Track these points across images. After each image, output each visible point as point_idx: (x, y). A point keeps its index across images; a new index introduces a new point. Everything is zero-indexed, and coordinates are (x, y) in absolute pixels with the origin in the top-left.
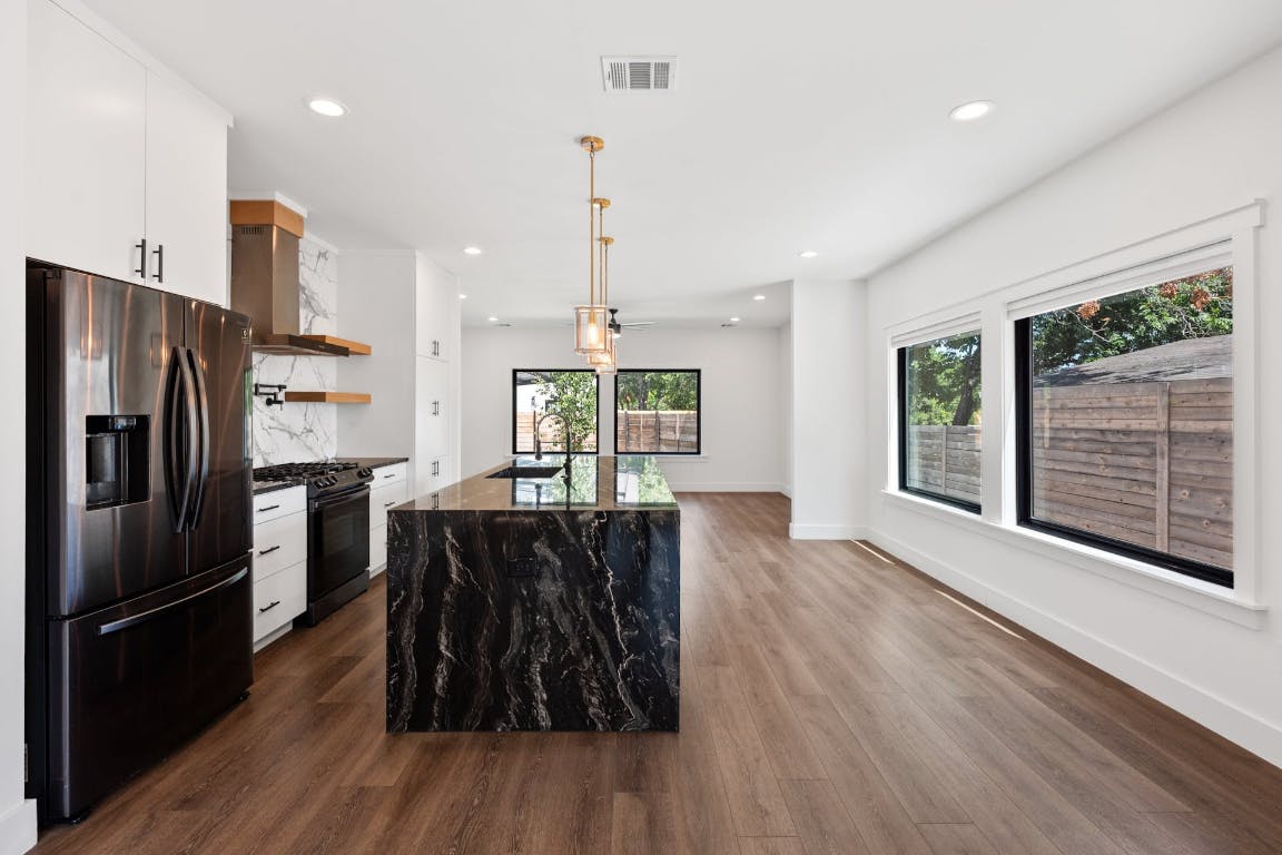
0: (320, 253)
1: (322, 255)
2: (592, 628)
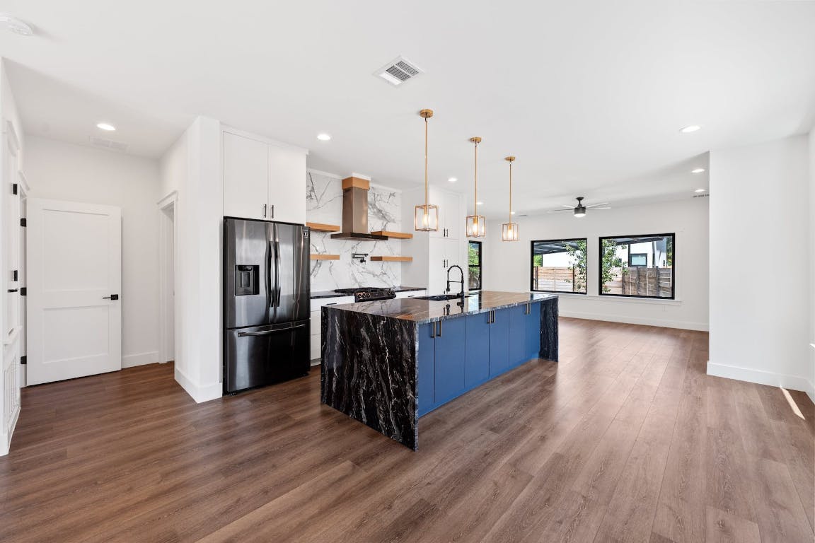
1: (392, 195)
2: (380, 378)
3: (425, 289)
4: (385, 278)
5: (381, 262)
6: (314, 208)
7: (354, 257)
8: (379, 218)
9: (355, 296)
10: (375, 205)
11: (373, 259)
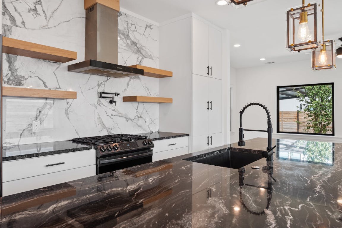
0: (147, 26)
3: (188, 135)
4: (141, 122)
5: (135, 104)
6: (42, 27)
7: (101, 97)
8: (133, 52)
9: (96, 149)
10: (128, 35)
11: (126, 99)
